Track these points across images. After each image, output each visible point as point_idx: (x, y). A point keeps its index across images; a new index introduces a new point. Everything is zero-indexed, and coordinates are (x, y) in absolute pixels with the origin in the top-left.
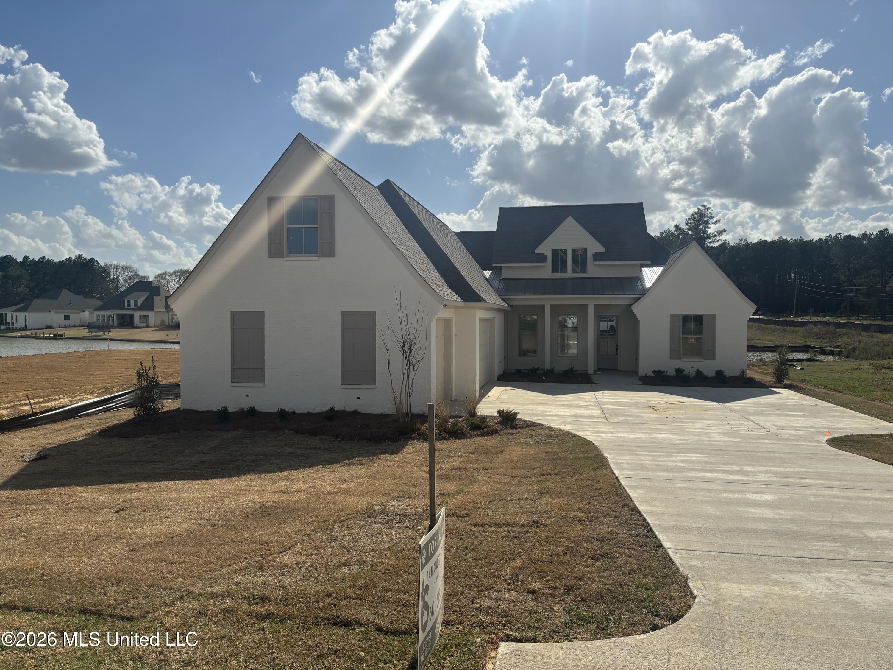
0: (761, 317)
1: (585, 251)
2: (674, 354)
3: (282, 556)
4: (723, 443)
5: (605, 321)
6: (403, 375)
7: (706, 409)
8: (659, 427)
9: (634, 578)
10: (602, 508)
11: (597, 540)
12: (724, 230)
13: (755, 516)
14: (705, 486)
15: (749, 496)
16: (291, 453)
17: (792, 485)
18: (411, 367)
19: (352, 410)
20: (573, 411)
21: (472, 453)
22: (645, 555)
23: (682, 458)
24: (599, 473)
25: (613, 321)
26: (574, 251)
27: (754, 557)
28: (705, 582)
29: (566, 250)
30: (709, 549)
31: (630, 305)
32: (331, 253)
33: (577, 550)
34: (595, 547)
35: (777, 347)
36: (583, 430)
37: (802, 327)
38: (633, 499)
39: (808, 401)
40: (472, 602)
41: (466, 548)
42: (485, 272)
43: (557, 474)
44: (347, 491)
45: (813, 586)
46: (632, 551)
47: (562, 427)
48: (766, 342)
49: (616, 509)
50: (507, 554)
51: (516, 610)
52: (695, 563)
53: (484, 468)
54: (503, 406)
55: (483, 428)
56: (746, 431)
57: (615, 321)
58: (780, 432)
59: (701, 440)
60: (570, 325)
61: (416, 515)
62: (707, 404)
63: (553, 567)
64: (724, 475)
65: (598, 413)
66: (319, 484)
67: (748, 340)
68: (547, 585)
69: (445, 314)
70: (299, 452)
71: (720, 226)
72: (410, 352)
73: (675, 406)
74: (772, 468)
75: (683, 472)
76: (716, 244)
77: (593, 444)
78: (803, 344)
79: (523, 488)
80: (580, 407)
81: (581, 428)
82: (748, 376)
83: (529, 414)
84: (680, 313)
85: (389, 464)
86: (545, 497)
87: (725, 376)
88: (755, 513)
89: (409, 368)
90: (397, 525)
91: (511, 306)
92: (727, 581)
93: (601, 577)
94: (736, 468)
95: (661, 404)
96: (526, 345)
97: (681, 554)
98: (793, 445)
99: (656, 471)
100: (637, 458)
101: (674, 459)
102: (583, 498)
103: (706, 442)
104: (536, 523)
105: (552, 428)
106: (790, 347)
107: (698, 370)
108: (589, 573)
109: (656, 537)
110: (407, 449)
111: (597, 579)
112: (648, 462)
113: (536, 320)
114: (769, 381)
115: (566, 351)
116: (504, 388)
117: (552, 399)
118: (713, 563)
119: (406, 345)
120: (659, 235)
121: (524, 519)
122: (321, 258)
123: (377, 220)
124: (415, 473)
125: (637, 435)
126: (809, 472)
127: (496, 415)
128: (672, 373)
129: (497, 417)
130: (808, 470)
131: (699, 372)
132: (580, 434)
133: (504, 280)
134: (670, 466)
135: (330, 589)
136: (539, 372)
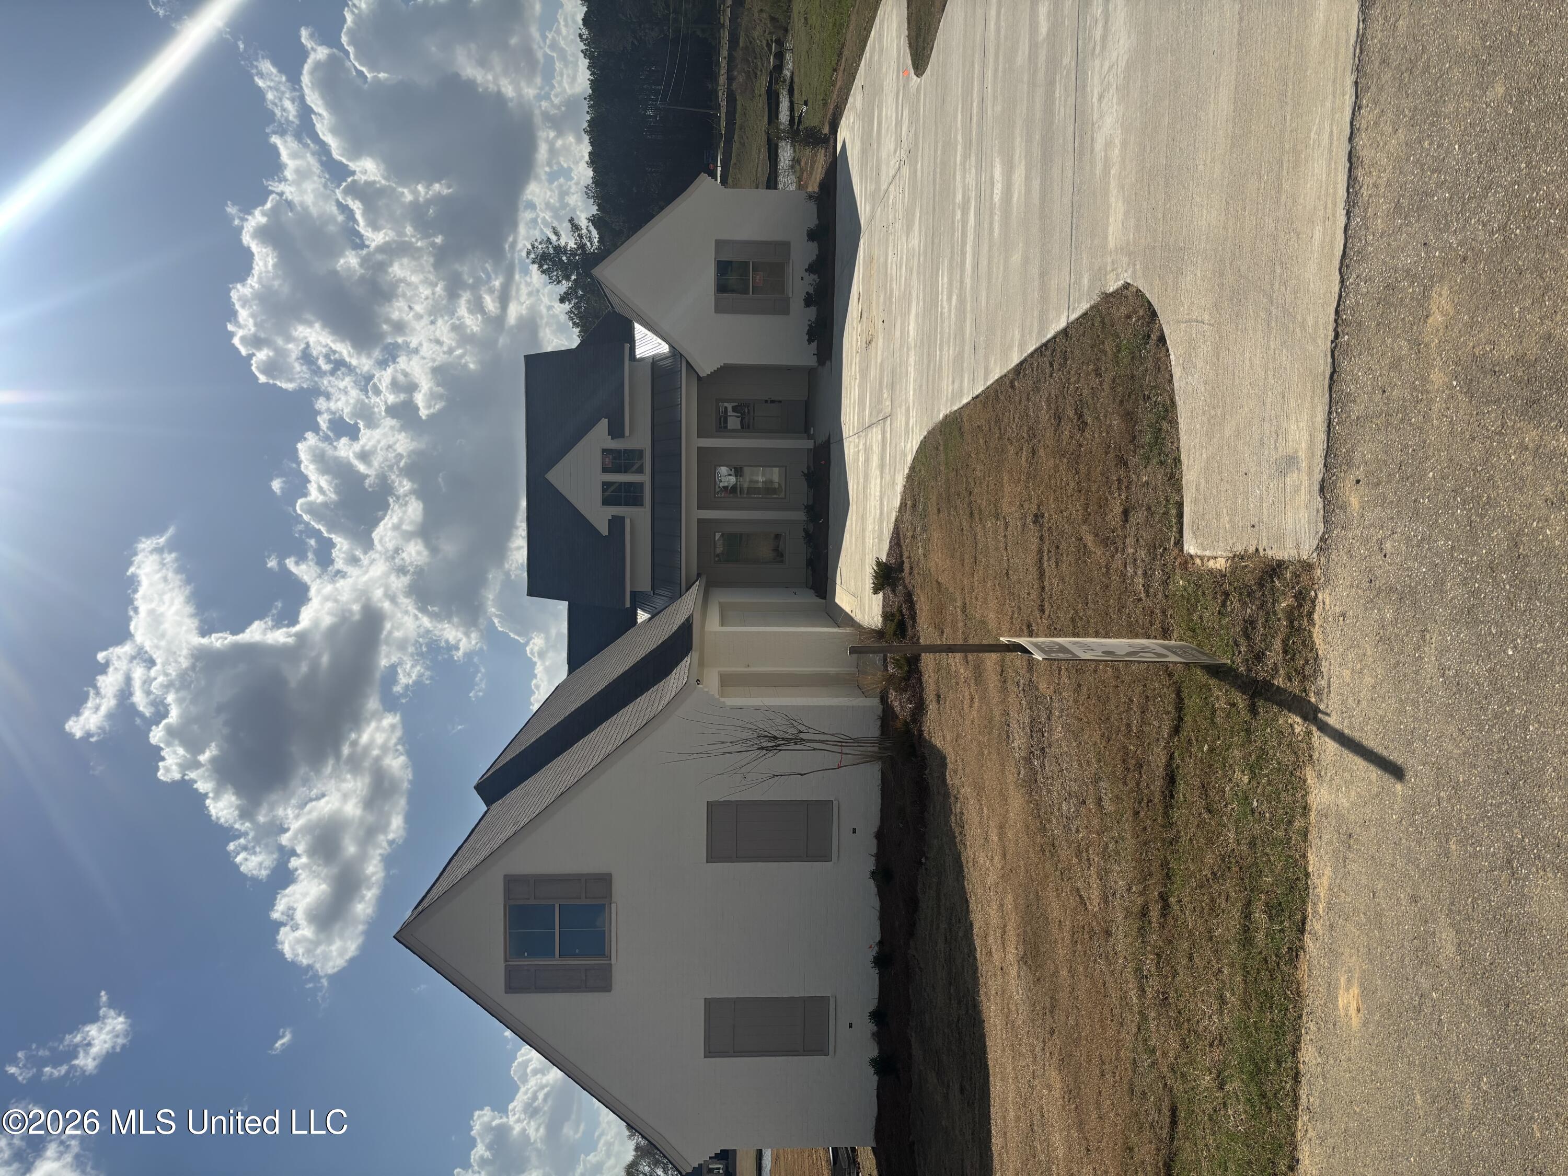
0: (719, 164)
1: (605, 451)
2: (782, 308)
3: (1091, 904)
4: (923, 233)
5: (726, 422)
6: (814, 749)
7: (870, 258)
8: (898, 334)
9: (1107, 369)
10: (1016, 419)
11: (1059, 425)
12: (571, 221)
13: (1023, 192)
14: (984, 263)
15: (997, 198)
16: (946, 939)
17: (981, 134)
18: (802, 736)
19: (875, 841)
20: (875, 472)
21: (942, 633)
22: (1077, 353)
23: (945, 297)
24: (966, 426)
25: (726, 408)
26: (605, 470)
27: (1076, 198)
28: (1109, 268)
29: (604, 484)
30: (1068, 261)
31: (699, 378)
32: (604, 881)
33: (1072, 454)
34: (1068, 428)
35: (769, 141)
36: (904, 454)
37: (736, 100)
38: (1003, 373)
39: (856, 99)
40: (1140, 600)
41: (1073, 620)
42: (639, 621)
43: (970, 493)
44: (1001, 828)
45: (1109, 120)
46: (1073, 372)
47: (899, 488)
48: (761, 157)
49: (1017, 399)
50: (1079, 558)
51: (1146, 535)
52: (1085, 281)
53: (964, 610)
54: (867, 586)
55: (903, 616)
56: (904, 197)
57: (726, 404)
58: (905, 145)
59: (919, 267)
60: (733, 480)
61: (1031, 708)
62: (862, 257)
63: (1094, 488)
64: (969, 234)
65: (877, 432)
66: (992, 879)
67: (757, 188)
68: (1116, 495)
69: (712, 682)
70: (943, 926)
71: (565, 229)
72: (775, 738)
73: (865, 309)
74: (958, 162)
75: (965, 296)
76: (595, 234)
77: (925, 438)
78: (764, 99)
79: (991, 543)
80: (867, 461)
81: (901, 459)
82: (816, 190)
83: (879, 543)
84: (713, 297)
85: (960, 768)
86: (1001, 508)
87: (817, 226)
88: (1020, 193)
89: (802, 740)
90: (1046, 734)
91: (699, 575)
92: (1106, 238)
93: (1106, 416)
94: (958, 216)
95: (862, 331)
96: (765, 550)
97: (1074, 300)
98: (924, 128)
99: (963, 340)
100: (945, 368)
101: (946, 310)
102: (1003, 450)
103: (922, 259)
104: (1037, 518)
105: (901, 504)
106: (770, 122)
107: (806, 270)
108: (1101, 433)
109: (1054, 338)
110: (937, 741)
111: (1108, 422)
112: (951, 352)
113: (723, 535)
114: (826, 156)
115: (776, 486)
116: (838, 587)
117: (854, 507)
118: (1085, 256)
119: (765, 744)
120: (578, 330)
121: (1033, 535)
122: (614, 900)
123: (548, 801)
124: (973, 722)
125: (911, 369)
126: (963, 107)
127: (881, 595)
128: (812, 312)
129: (884, 594)
130: (960, 109)
131: (811, 269)
132: (910, 459)
133: (653, 588)
134: (956, 316)
135: (1129, 815)
136: (811, 528)
